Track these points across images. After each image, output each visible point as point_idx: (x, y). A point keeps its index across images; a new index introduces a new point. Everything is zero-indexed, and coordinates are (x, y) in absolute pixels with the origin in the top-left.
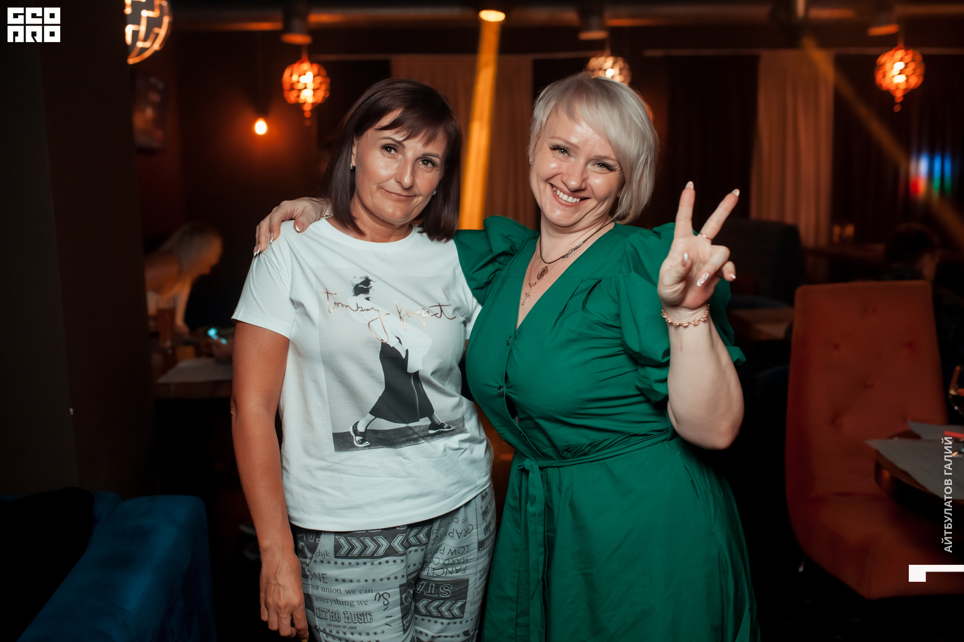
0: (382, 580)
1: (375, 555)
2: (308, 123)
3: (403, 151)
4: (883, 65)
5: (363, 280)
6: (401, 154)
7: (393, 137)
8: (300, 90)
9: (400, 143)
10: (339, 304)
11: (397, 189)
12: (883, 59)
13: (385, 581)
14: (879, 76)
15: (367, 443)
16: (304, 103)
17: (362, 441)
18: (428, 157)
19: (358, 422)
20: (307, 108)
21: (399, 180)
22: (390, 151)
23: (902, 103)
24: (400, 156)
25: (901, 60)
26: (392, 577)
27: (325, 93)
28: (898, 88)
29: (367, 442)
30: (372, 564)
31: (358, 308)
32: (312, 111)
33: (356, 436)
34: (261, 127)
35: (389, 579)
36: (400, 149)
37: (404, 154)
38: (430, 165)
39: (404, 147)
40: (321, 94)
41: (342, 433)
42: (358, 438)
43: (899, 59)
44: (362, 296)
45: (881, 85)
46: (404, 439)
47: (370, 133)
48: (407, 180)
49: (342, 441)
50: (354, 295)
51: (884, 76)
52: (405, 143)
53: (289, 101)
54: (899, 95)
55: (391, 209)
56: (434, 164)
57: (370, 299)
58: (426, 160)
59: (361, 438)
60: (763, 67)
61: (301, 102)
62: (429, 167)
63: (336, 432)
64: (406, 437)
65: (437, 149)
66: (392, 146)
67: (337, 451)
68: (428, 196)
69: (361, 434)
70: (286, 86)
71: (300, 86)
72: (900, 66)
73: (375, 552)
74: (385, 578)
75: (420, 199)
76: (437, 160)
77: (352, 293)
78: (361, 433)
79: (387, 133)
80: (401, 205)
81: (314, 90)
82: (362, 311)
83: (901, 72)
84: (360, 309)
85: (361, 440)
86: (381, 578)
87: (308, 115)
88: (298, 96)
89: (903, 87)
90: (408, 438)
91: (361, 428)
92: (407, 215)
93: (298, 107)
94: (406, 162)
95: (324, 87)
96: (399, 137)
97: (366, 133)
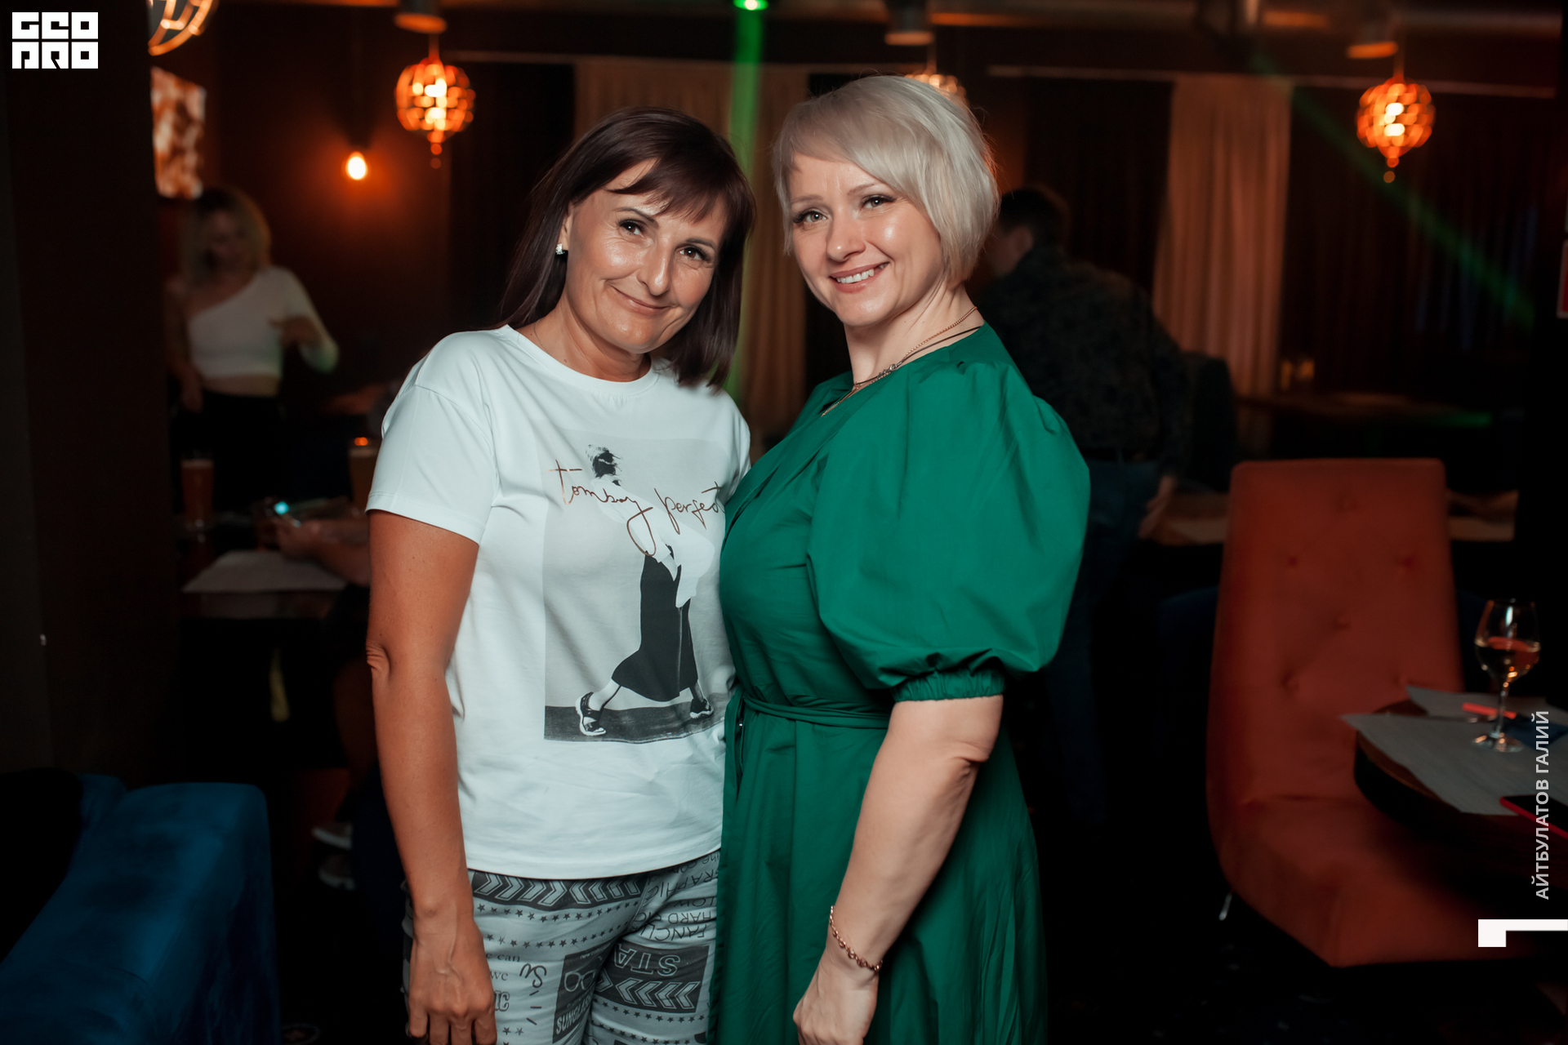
0: (540, 945)
1: (539, 903)
2: (436, 164)
3: (655, 233)
4: (1370, 106)
5: (602, 452)
6: (650, 236)
7: (639, 208)
8: (425, 109)
9: (651, 219)
10: (580, 490)
11: (640, 293)
12: (1370, 97)
13: (546, 947)
14: (1363, 124)
15: (601, 731)
16: (433, 130)
17: (594, 727)
18: (695, 244)
19: (591, 694)
20: (436, 139)
21: (644, 279)
22: (632, 231)
23: (1396, 170)
24: (649, 241)
25: (1399, 100)
26: (557, 942)
27: (466, 117)
28: (1392, 145)
29: (601, 729)
30: (531, 916)
31: (608, 497)
32: (443, 144)
33: (584, 716)
34: (357, 168)
35: (551, 944)
36: (649, 230)
37: (655, 238)
38: (697, 257)
39: (657, 226)
40: (459, 117)
41: (563, 708)
42: (588, 720)
43: (1396, 99)
44: (607, 478)
45: (1366, 138)
46: (658, 727)
47: (599, 197)
48: (659, 282)
49: (560, 722)
50: (597, 476)
51: (1371, 124)
52: (661, 220)
53: (405, 125)
54: (1393, 155)
55: (629, 328)
56: (704, 256)
57: (619, 482)
58: (691, 248)
59: (592, 720)
60: (1178, 102)
61: (427, 128)
62: (696, 260)
63: (552, 704)
64: (661, 725)
65: (709, 231)
66: (637, 223)
67: (548, 739)
68: (690, 309)
69: (593, 714)
70: (402, 101)
71: (425, 102)
72: (1396, 109)
73: (540, 897)
74: (546, 942)
75: (678, 312)
76: (710, 251)
77: (593, 473)
78: (593, 711)
79: (631, 201)
80: (643, 321)
81: (448, 109)
82: (614, 501)
83: (1398, 120)
84: (610, 499)
85: (592, 723)
86: (539, 942)
87: (436, 150)
88: (422, 119)
89: (1400, 143)
90: (664, 726)
91: (594, 705)
92: (653, 339)
93: (421, 137)
94: (659, 251)
95: (465, 105)
96: (649, 210)
97: (590, 198)
